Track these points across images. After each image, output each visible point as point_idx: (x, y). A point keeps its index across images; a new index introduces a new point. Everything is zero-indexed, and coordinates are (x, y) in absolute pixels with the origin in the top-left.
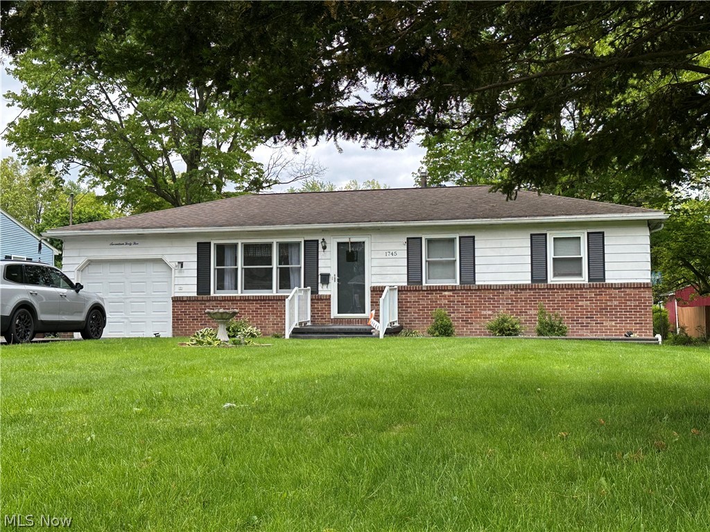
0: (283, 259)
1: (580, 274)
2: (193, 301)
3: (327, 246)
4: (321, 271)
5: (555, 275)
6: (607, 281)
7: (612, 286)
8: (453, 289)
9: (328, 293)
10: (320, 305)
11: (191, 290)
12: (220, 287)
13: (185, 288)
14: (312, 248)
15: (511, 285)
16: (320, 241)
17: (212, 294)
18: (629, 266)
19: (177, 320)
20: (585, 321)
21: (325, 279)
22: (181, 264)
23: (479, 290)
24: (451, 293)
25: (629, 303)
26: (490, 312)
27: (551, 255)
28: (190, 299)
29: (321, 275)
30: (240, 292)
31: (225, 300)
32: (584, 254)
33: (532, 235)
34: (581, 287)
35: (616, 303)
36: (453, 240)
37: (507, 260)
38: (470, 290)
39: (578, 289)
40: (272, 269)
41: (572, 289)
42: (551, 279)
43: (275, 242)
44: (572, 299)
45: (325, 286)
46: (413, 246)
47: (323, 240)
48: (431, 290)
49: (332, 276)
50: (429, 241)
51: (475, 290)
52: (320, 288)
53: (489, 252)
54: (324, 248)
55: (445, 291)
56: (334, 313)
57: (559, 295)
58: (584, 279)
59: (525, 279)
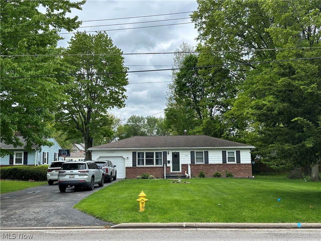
0: (157, 157)
1: (234, 161)
4: (168, 160)
5: (228, 161)
6: (241, 163)
7: (242, 164)
8: (203, 165)
9: (170, 166)
10: (168, 169)
11: (131, 165)
12: (139, 164)
13: (129, 164)
14: (165, 154)
15: (218, 164)
16: (167, 152)
17: (137, 166)
18: (246, 159)
19: (127, 173)
20: (236, 173)
21: (169, 162)
22: (128, 158)
25: (246, 168)
27: (227, 156)
28: (131, 168)
30: (145, 166)
31: (141, 168)
32: (235, 156)
33: (222, 151)
35: (243, 168)
36: (203, 152)
37: (216, 157)
38: (207, 165)
39: (234, 165)
40: (154, 159)
42: (227, 162)
43: (155, 152)
44: (233, 167)
45: (169, 164)
46: (192, 154)
48: (197, 165)
49: (171, 161)
50: (196, 152)
51: (209, 165)
52: (167, 164)
53: (212, 155)
54: (168, 154)
55: (201, 165)
56: (171, 171)
57: (229, 167)
58: (235, 162)
59: (221, 162)
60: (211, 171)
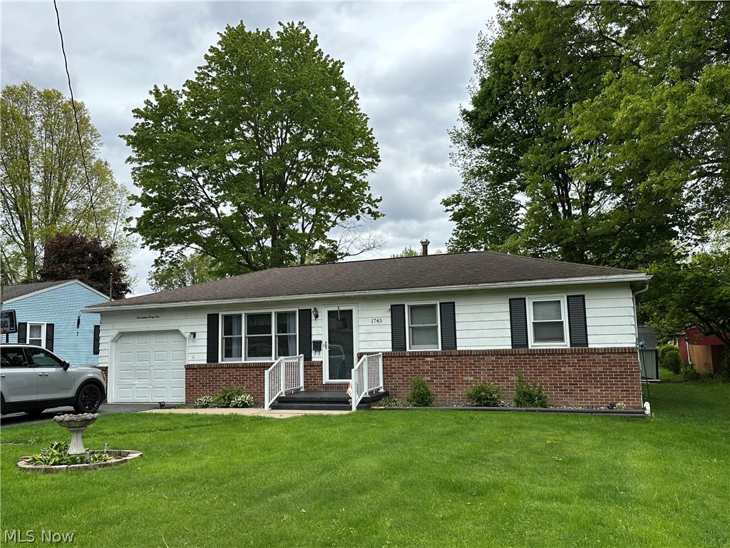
0: (282, 328)
1: (562, 339)
2: (203, 368)
3: (319, 314)
4: (314, 338)
5: (536, 340)
6: (590, 346)
7: (596, 352)
8: (435, 355)
9: (320, 360)
10: (313, 372)
11: (201, 358)
12: (228, 354)
13: (197, 357)
14: (306, 318)
15: (491, 351)
16: (313, 310)
17: (219, 361)
18: (613, 330)
20: (568, 387)
21: (318, 346)
22: (194, 333)
23: (459, 355)
24: (433, 359)
25: (614, 369)
26: (472, 378)
27: (530, 320)
28: (200, 367)
29: (314, 342)
30: (243, 360)
31: (230, 368)
32: (565, 318)
33: (510, 299)
34: (563, 352)
35: (601, 369)
36: (434, 306)
37: (486, 325)
38: (451, 355)
39: (559, 354)
40: (271, 337)
41: (553, 354)
42: (532, 344)
43: (273, 312)
44: (555, 365)
45: (317, 353)
46: (397, 313)
47: (315, 309)
48: (414, 356)
49: (324, 343)
50: (412, 308)
51: (456, 356)
52: (313, 355)
53: (470, 318)
54: (317, 316)
55: (427, 357)
56: (326, 379)
57: (540, 361)
58: (566, 344)
59: (506, 344)
60: (465, 378)
